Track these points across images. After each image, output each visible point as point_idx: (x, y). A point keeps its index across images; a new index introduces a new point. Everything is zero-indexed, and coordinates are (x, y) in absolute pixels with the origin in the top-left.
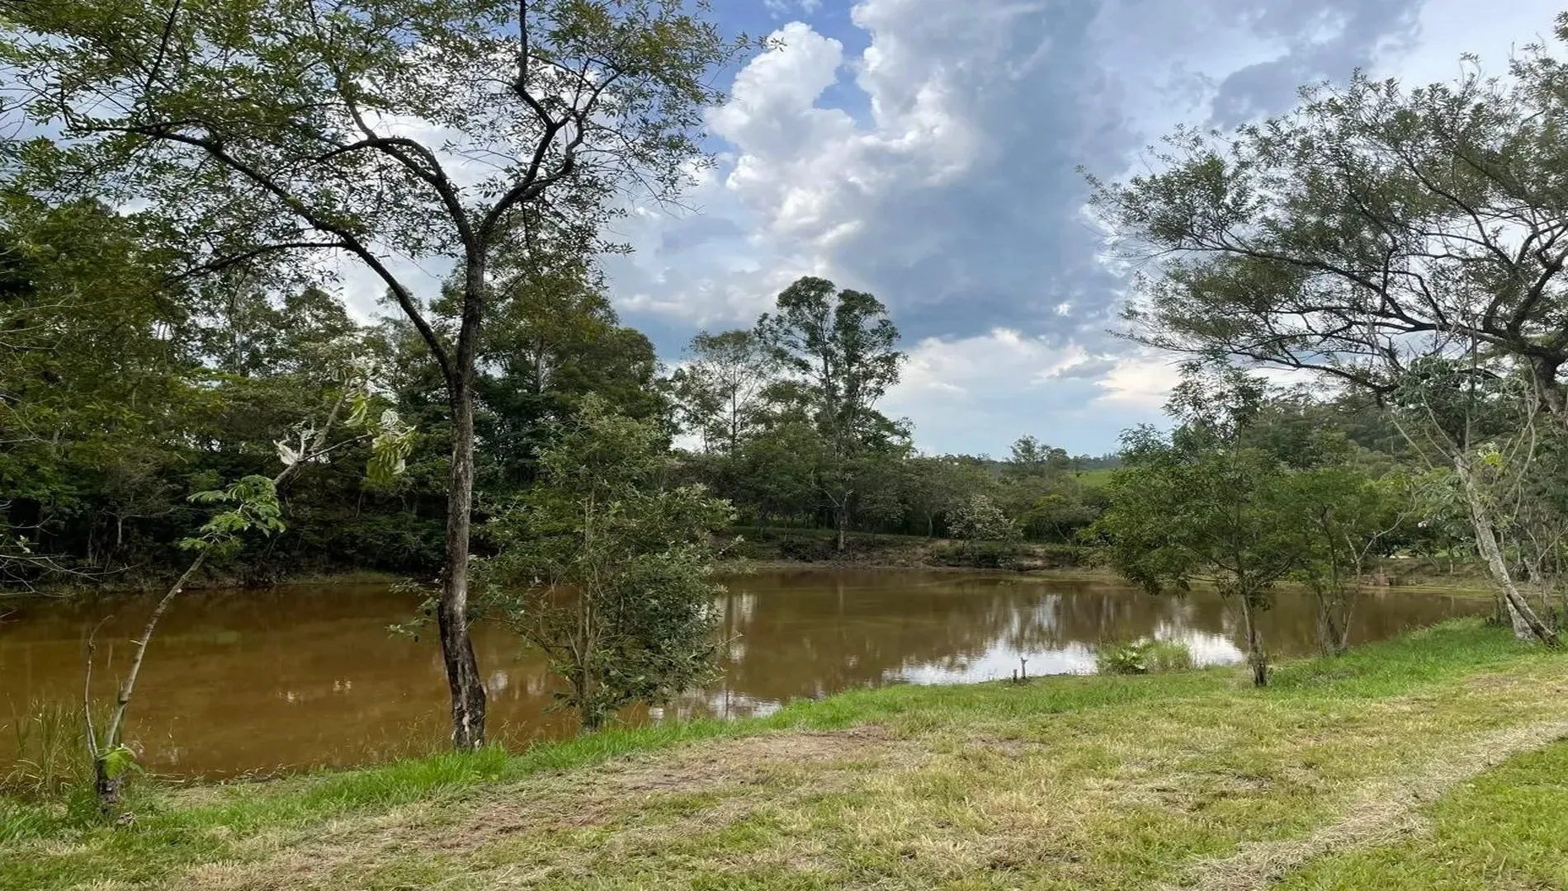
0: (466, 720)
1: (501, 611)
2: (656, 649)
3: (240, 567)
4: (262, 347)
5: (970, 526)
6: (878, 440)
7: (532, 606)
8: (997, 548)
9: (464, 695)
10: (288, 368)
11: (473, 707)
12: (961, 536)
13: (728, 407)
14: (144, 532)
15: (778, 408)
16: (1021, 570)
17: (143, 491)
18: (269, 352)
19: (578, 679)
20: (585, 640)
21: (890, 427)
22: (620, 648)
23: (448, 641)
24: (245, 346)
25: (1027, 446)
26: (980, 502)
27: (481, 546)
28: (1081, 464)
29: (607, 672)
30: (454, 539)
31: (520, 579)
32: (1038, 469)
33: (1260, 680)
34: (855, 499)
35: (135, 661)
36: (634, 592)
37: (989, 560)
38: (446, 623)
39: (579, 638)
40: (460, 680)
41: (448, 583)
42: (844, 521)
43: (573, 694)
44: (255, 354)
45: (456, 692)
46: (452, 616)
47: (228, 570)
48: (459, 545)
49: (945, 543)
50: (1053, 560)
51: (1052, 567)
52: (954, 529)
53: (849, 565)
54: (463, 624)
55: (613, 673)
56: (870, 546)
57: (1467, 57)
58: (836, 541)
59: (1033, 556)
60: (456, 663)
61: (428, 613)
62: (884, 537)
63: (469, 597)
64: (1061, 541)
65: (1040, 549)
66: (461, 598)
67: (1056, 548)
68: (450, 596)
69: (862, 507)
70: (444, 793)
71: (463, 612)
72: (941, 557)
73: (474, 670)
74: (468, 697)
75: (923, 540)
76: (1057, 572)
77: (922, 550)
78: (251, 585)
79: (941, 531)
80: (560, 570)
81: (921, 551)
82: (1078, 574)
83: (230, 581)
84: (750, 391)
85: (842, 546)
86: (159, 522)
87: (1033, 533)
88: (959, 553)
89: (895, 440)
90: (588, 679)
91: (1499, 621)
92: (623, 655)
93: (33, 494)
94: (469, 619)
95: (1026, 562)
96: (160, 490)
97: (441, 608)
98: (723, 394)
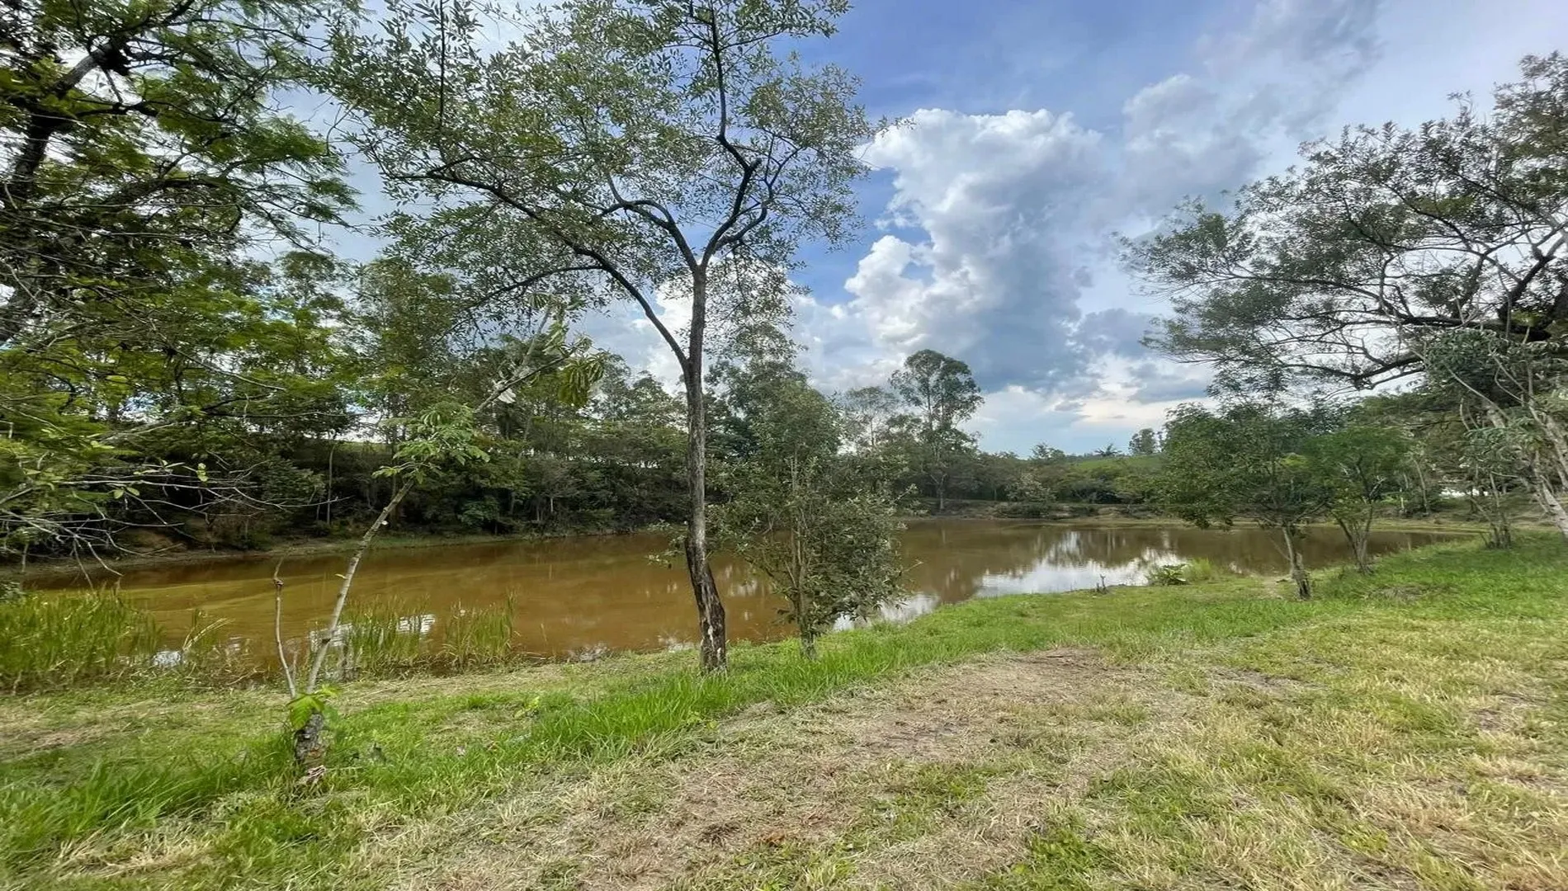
0: (710, 631)
1: (731, 545)
2: (854, 575)
3: (614, 523)
4: (624, 409)
5: (1022, 493)
6: (957, 446)
7: (756, 541)
8: (1038, 505)
9: (707, 612)
10: (637, 419)
11: (714, 622)
12: (1016, 500)
13: (869, 430)
14: (564, 505)
15: (895, 430)
16: (1055, 519)
17: (562, 484)
18: (627, 412)
19: (796, 598)
20: (799, 567)
21: (965, 437)
22: (825, 573)
23: (693, 569)
24: (615, 408)
25: (1042, 450)
26: (1027, 478)
27: (716, 495)
28: (1072, 458)
29: (818, 593)
30: (693, 489)
31: (745, 522)
32: (1048, 462)
33: (1304, 592)
34: (947, 479)
35: (340, 596)
36: (834, 529)
37: (1035, 514)
38: (691, 554)
39: (794, 566)
40: (704, 599)
41: (691, 524)
42: (940, 492)
43: (792, 610)
44: (620, 413)
45: (702, 609)
46: (695, 549)
47: (608, 526)
48: (697, 493)
49: (1005, 504)
50: (1075, 513)
51: (1074, 517)
52: (1011, 496)
53: (947, 518)
54: (704, 554)
55: (822, 594)
56: (960, 507)
57: (1453, 96)
58: (938, 505)
59: (1061, 510)
60: (699, 586)
61: (678, 546)
62: (968, 502)
63: (708, 534)
64: (1078, 501)
65: (1065, 506)
66: (701, 535)
67: (1076, 505)
68: (692, 534)
69: (953, 484)
70: (656, 746)
71: (704, 545)
72: (1004, 512)
73: (714, 591)
74: (711, 614)
75: (989, 502)
76: (1078, 520)
77: (992, 509)
78: (620, 533)
79: (1003, 497)
80: (775, 513)
81: (990, 509)
82: (1091, 520)
83: (609, 531)
84: (879, 421)
85: (942, 507)
86: (572, 500)
87: (1061, 496)
88: (1015, 510)
89: (966, 444)
90: (805, 601)
91: (1498, 544)
92: (828, 579)
93: (506, 485)
94: (708, 551)
95: (1058, 515)
96: (571, 482)
97: (686, 541)
98: (865, 422)
